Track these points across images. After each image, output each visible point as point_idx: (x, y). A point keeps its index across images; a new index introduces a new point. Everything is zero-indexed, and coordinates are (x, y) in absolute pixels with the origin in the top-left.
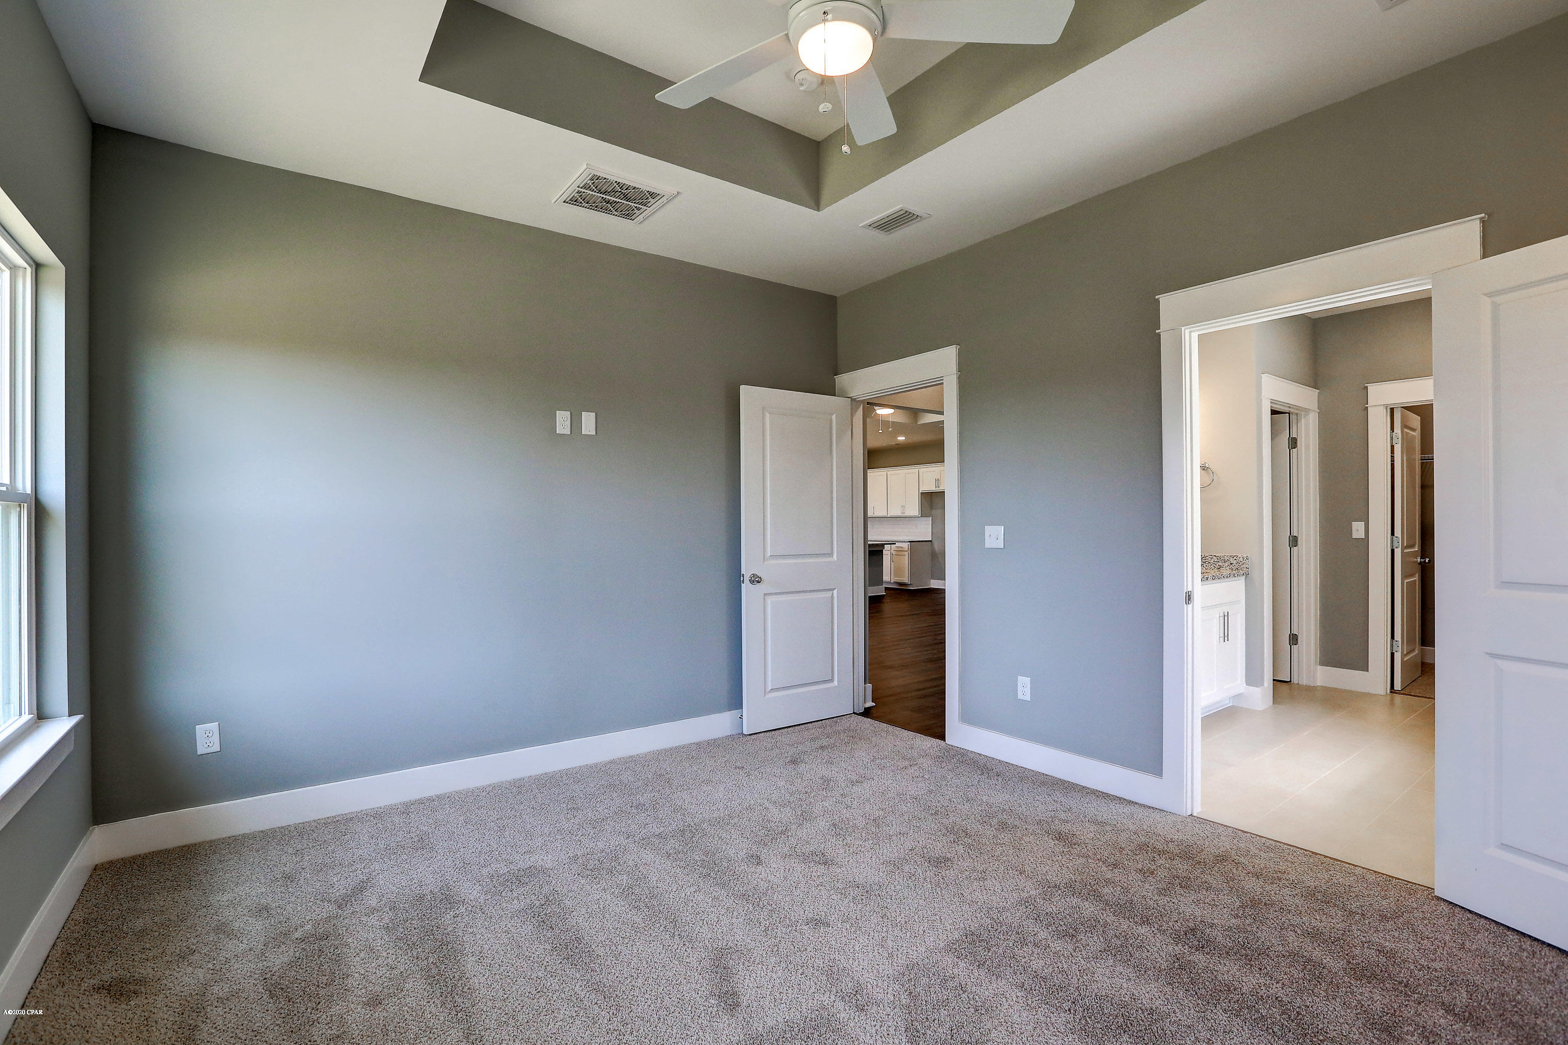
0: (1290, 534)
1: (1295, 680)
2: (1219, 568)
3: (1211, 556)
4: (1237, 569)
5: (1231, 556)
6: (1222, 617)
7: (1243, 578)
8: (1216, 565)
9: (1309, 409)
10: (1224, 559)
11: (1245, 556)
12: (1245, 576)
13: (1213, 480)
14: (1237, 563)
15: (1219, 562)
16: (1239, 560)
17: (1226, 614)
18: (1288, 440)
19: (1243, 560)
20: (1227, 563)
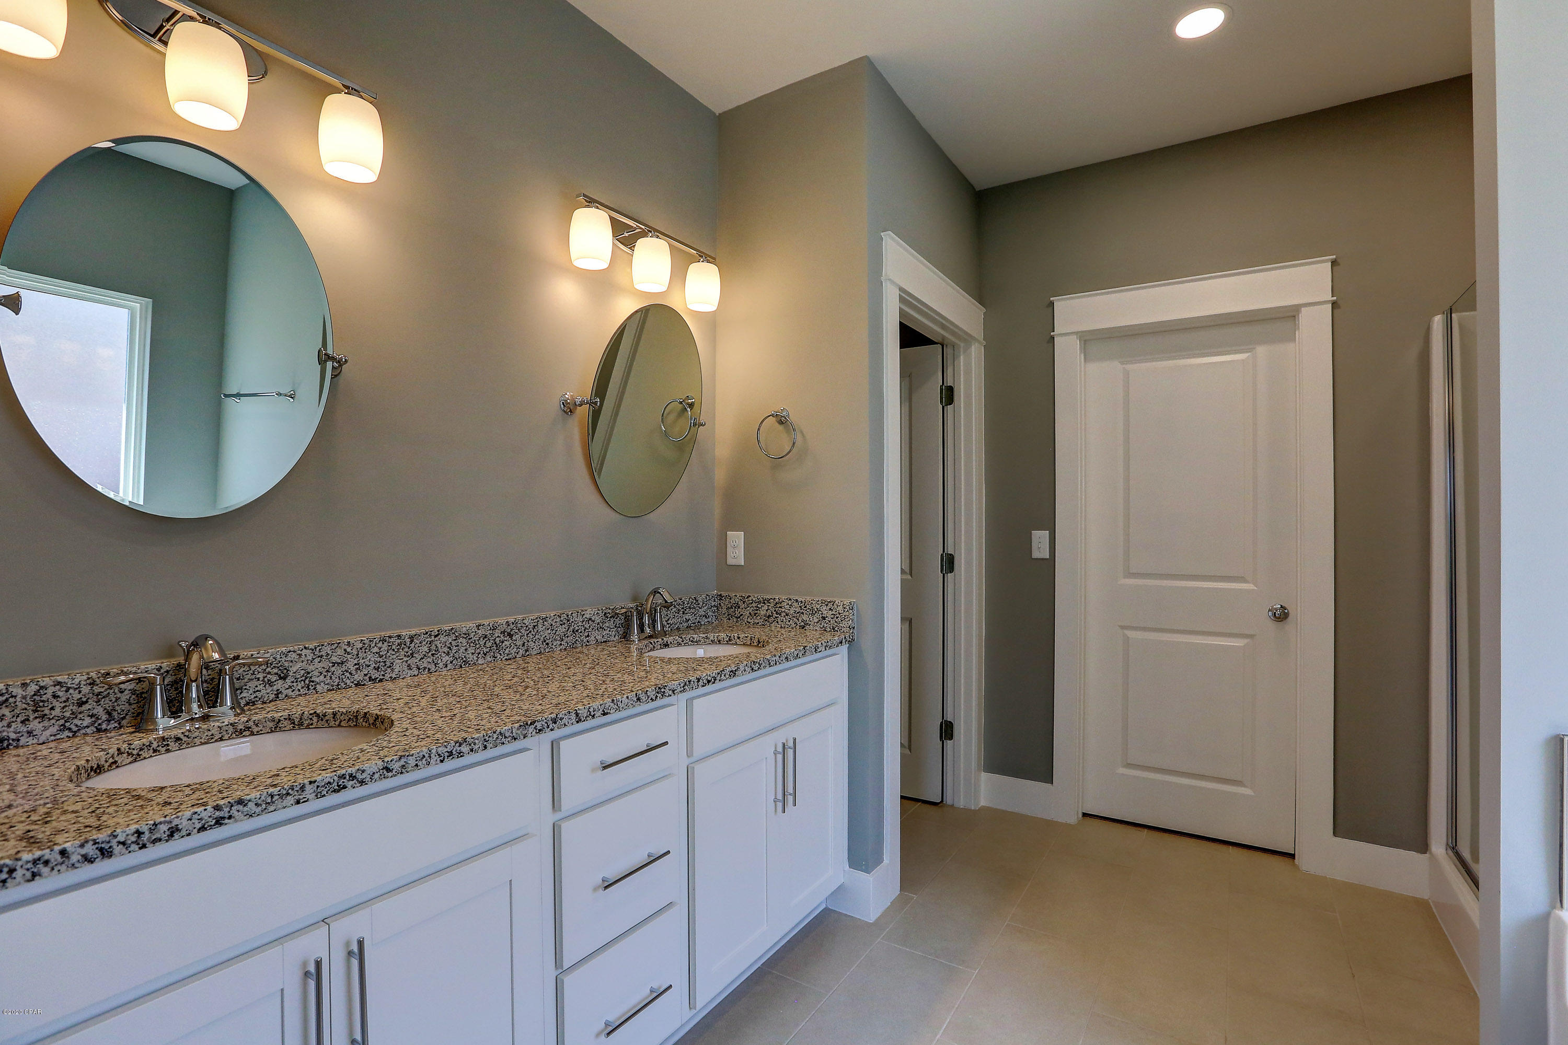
0: (944, 552)
1: (949, 800)
2: (804, 627)
3: (790, 599)
4: (834, 629)
5: (824, 602)
6: (779, 753)
7: (844, 648)
8: (798, 620)
9: (970, 336)
10: (812, 608)
11: (847, 602)
12: (848, 645)
13: (794, 443)
14: (832, 616)
15: (803, 613)
16: (836, 611)
17: (791, 744)
18: (941, 390)
19: (844, 611)
20: (816, 615)
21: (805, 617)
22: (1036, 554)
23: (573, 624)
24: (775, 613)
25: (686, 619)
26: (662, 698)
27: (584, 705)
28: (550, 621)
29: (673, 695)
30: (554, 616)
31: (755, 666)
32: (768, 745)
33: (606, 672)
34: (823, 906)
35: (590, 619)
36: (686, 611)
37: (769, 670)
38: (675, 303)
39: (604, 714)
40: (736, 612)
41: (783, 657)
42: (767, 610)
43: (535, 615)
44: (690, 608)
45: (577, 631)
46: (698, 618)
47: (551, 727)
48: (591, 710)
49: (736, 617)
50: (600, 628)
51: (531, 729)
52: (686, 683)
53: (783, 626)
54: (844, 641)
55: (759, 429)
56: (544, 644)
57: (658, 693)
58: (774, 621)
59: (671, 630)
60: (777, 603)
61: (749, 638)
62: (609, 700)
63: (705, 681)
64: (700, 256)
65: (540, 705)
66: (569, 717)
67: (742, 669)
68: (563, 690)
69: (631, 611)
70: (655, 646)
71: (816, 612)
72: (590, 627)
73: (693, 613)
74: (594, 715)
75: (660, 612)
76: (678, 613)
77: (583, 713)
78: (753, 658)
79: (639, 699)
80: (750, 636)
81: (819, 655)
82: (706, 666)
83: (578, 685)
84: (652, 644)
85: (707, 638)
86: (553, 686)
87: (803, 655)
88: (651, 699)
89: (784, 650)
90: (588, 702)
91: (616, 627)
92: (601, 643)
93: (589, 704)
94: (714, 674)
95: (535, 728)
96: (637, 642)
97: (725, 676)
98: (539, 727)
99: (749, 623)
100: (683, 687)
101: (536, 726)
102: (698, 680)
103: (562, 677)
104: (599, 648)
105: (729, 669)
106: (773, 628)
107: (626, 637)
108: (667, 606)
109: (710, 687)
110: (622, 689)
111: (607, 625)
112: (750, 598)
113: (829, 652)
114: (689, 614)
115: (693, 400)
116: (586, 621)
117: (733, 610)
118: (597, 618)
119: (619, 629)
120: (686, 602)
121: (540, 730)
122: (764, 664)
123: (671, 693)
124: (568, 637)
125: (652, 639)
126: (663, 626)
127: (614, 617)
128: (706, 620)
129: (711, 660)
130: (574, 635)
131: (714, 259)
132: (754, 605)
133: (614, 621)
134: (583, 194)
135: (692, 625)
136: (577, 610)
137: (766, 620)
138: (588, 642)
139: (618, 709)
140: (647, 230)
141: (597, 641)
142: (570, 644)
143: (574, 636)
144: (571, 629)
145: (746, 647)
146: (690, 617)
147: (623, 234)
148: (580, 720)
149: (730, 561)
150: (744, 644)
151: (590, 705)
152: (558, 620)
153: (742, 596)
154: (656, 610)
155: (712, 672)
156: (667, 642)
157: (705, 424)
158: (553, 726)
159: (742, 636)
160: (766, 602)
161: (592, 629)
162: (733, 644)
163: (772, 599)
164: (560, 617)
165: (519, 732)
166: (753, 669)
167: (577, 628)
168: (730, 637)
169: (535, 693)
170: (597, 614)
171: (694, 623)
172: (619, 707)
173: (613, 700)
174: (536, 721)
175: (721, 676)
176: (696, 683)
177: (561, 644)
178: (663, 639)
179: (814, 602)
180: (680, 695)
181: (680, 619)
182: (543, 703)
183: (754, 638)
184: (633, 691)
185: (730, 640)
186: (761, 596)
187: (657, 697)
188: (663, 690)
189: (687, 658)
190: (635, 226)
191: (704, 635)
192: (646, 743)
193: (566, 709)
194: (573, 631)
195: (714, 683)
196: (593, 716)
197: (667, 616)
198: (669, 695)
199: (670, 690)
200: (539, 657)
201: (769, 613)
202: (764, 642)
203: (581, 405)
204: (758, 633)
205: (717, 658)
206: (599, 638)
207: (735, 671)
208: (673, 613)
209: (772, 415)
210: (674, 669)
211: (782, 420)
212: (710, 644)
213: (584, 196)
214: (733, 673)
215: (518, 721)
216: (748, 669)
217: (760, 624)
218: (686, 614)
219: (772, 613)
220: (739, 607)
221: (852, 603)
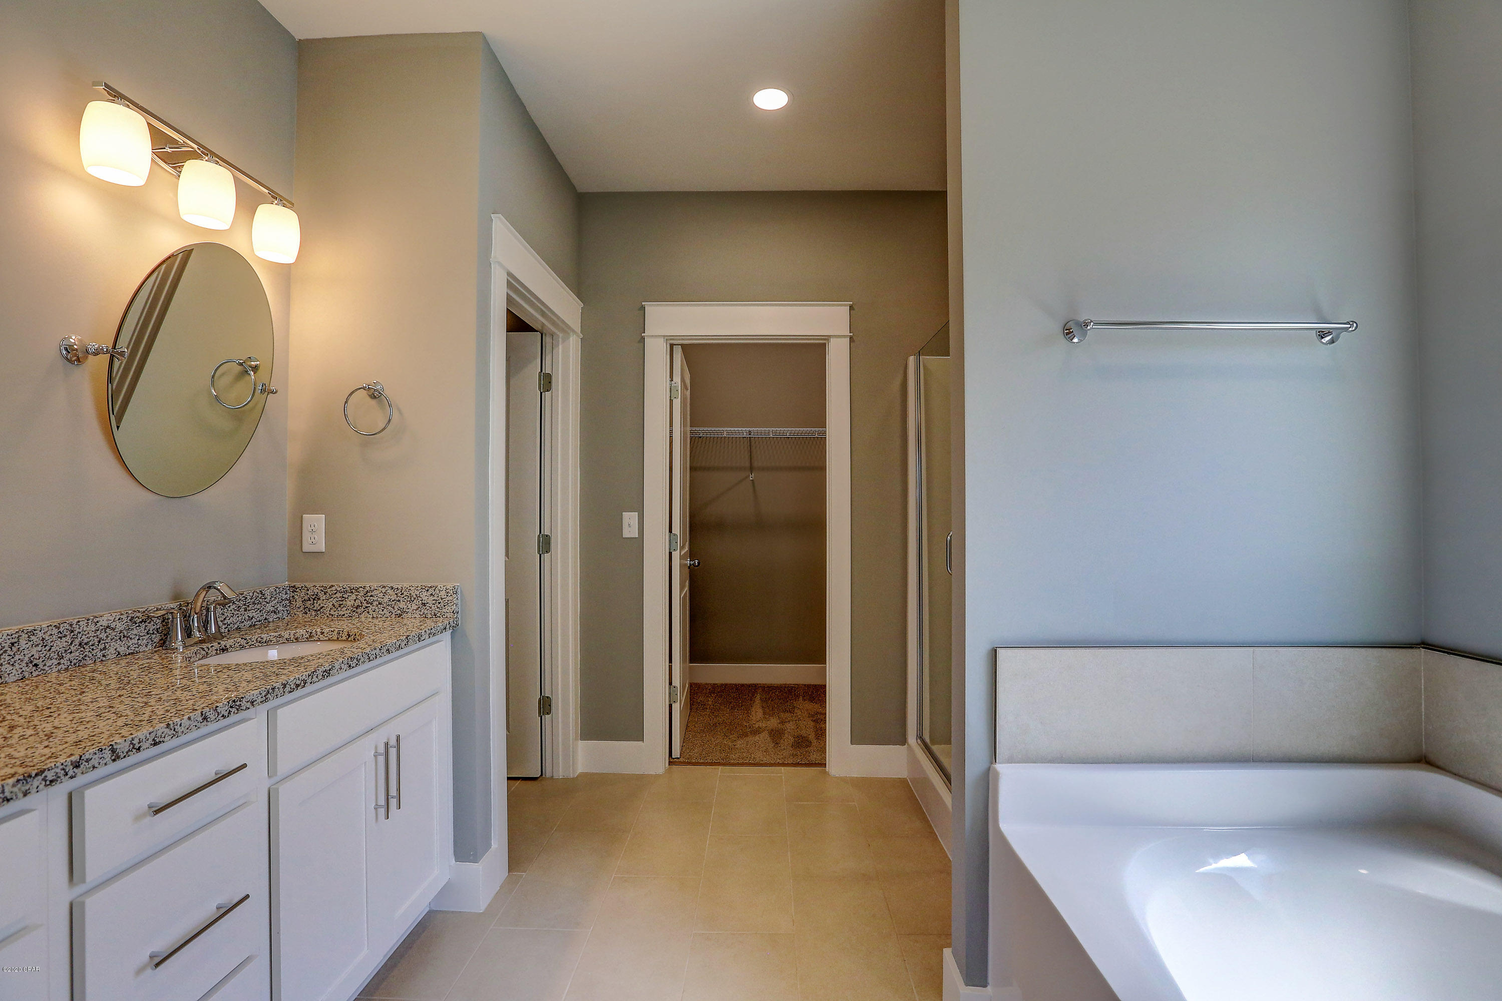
0: (540, 532)
1: (548, 774)
2: (400, 615)
3: (384, 587)
4: (435, 615)
5: (424, 587)
6: (381, 754)
7: (447, 634)
8: (393, 608)
9: (569, 327)
10: (410, 594)
11: (450, 586)
12: (451, 631)
13: (390, 420)
14: (434, 602)
15: (399, 601)
16: (438, 597)
17: (393, 742)
18: (540, 376)
19: (447, 596)
20: (415, 601)
21: (402, 605)
22: (626, 534)
23: (80, 636)
24: (365, 602)
25: (249, 617)
26: (237, 713)
27: (123, 737)
28: (40, 634)
29: (251, 707)
30: (48, 626)
31: (352, 663)
32: (367, 749)
33: (147, 691)
34: (428, 909)
35: (108, 627)
36: (249, 607)
37: (368, 665)
38: (238, 244)
39: (155, 744)
40: (315, 604)
41: (384, 650)
42: (355, 600)
43: (13, 628)
44: (254, 603)
45: (86, 644)
46: (265, 615)
47: (71, 773)
48: (136, 741)
49: (315, 610)
50: (124, 636)
51: (37, 782)
52: (269, 692)
53: (375, 616)
54: (448, 626)
55: (346, 402)
56: (31, 665)
57: (231, 707)
58: (364, 611)
59: (229, 631)
60: (367, 592)
61: (335, 633)
62: (162, 725)
63: (292, 686)
64: (273, 197)
65: (46, 747)
66: (101, 756)
67: (337, 667)
68: (81, 722)
69: (172, 613)
70: (209, 652)
71: (415, 599)
72: (107, 637)
73: (259, 609)
74: (139, 747)
75: (214, 612)
76: (238, 611)
77: (122, 746)
78: (350, 654)
79: (205, 718)
80: (337, 630)
81: (422, 643)
82: (291, 668)
83: (104, 713)
84: (204, 650)
85: (280, 636)
86: (64, 720)
87: (405, 645)
88: (223, 716)
89: (385, 642)
90: (130, 733)
91: (148, 634)
92: (126, 655)
93: (131, 734)
94: (304, 677)
95: (45, 780)
96: (181, 650)
97: (317, 677)
98: (50, 778)
99: (332, 615)
100: (265, 696)
101: (46, 776)
102: (284, 686)
103: (72, 706)
104: (123, 663)
105: (323, 669)
106: (363, 619)
107: (164, 642)
108: (225, 602)
109: (299, 692)
110: (178, 709)
111: (135, 632)
112: (333, 588)
113: (433, 639)
114: (253, 611)
115: (258, 363)
116: (102, 630)
117: (312, 602)
118: (119, 625)
119: (154, 636)
120: (249, 597)
121: (51, 781)
122: (362, 660)
123: (249, 705)
124: (71, 653)
125: (203, 644)
126: (218, 627)
127: (145, 622)
128: (275, 616)
129: (296, 661)
130: (82, 649)
131: (293, 204)
132: (338, 595)
133: (146, 626)
134: (105, 83)
135: (256, 623)
136: (87, 616)
137: (354, 611)
138: (104, 656)
139: (176, 735)
140: (202, 152)
141: (119, 654)
142: (75, 661)
143: (81, 651)
144: (77, 642)
145: (333, 642)
146: (254, 614)
147: (165, 148)
148: (118, 757)
149: (307, 547)
150: (329, 640)
151: (133, 736)
152: (55, 631)
153: (322, 586)
154: (208, 610)
155: (301, 674)
156: (225, 646)
157: (276, 392)
158: (74, 772)
159: (326, 630)
160: (354, 591)
161: (112, 640)
162: (314, 640)
163: (361, 587)
164: (59, 628)
165: (15, 789)
166: (350, 666)
167: (86, 640)
168: (311, 633)
169: (30, 732)
170: (119, 619)
171: (259, 621)
172: (177, 732)
173: (168, 725)
174: (45, 770)
175: (312, 678)
176: (281, 690)
177: (59, 664)
178: (219, 643)
179: (412, 589)
180: (262, 706)
181: (240, 618)
182: (51, 744)
183: (343, 631)
184: (196, 710)
185: (310, 636)
186: (346, 585)
187: (230, 712)
188: (238, 703)
189: (261, 662)
190: (182, 142)
191: (276, 634)
192: (214, 771)
193: (94, 747)
194: (80, 644)
195: (304, 686)
196: (139, 749)
197: (223, 615)
198: (246, 708)
199: (248, 702)
200: (21, 684)
201: (358, 603)
202: (355, 635)
203: (96, 354)
204: (345, 626)
205: (302, 658)
206: (122, 650)
207: (330, 670)
208: (231, 610)
209: (364, 388)
210: (248, 676)
211: (375, 394)
212: (285, 643)
213: (106, 85)
214: (327, 673)
215: (13, 775)
216: (345, 667)
217: (346, 615)
218: (249, 611)
219: (361, 603)
220: (319, 599)
221: (456, 587)
